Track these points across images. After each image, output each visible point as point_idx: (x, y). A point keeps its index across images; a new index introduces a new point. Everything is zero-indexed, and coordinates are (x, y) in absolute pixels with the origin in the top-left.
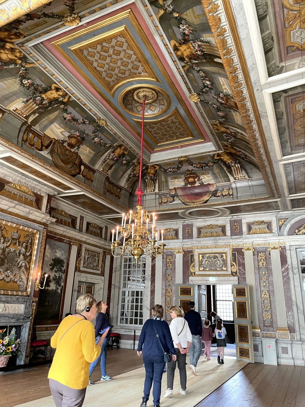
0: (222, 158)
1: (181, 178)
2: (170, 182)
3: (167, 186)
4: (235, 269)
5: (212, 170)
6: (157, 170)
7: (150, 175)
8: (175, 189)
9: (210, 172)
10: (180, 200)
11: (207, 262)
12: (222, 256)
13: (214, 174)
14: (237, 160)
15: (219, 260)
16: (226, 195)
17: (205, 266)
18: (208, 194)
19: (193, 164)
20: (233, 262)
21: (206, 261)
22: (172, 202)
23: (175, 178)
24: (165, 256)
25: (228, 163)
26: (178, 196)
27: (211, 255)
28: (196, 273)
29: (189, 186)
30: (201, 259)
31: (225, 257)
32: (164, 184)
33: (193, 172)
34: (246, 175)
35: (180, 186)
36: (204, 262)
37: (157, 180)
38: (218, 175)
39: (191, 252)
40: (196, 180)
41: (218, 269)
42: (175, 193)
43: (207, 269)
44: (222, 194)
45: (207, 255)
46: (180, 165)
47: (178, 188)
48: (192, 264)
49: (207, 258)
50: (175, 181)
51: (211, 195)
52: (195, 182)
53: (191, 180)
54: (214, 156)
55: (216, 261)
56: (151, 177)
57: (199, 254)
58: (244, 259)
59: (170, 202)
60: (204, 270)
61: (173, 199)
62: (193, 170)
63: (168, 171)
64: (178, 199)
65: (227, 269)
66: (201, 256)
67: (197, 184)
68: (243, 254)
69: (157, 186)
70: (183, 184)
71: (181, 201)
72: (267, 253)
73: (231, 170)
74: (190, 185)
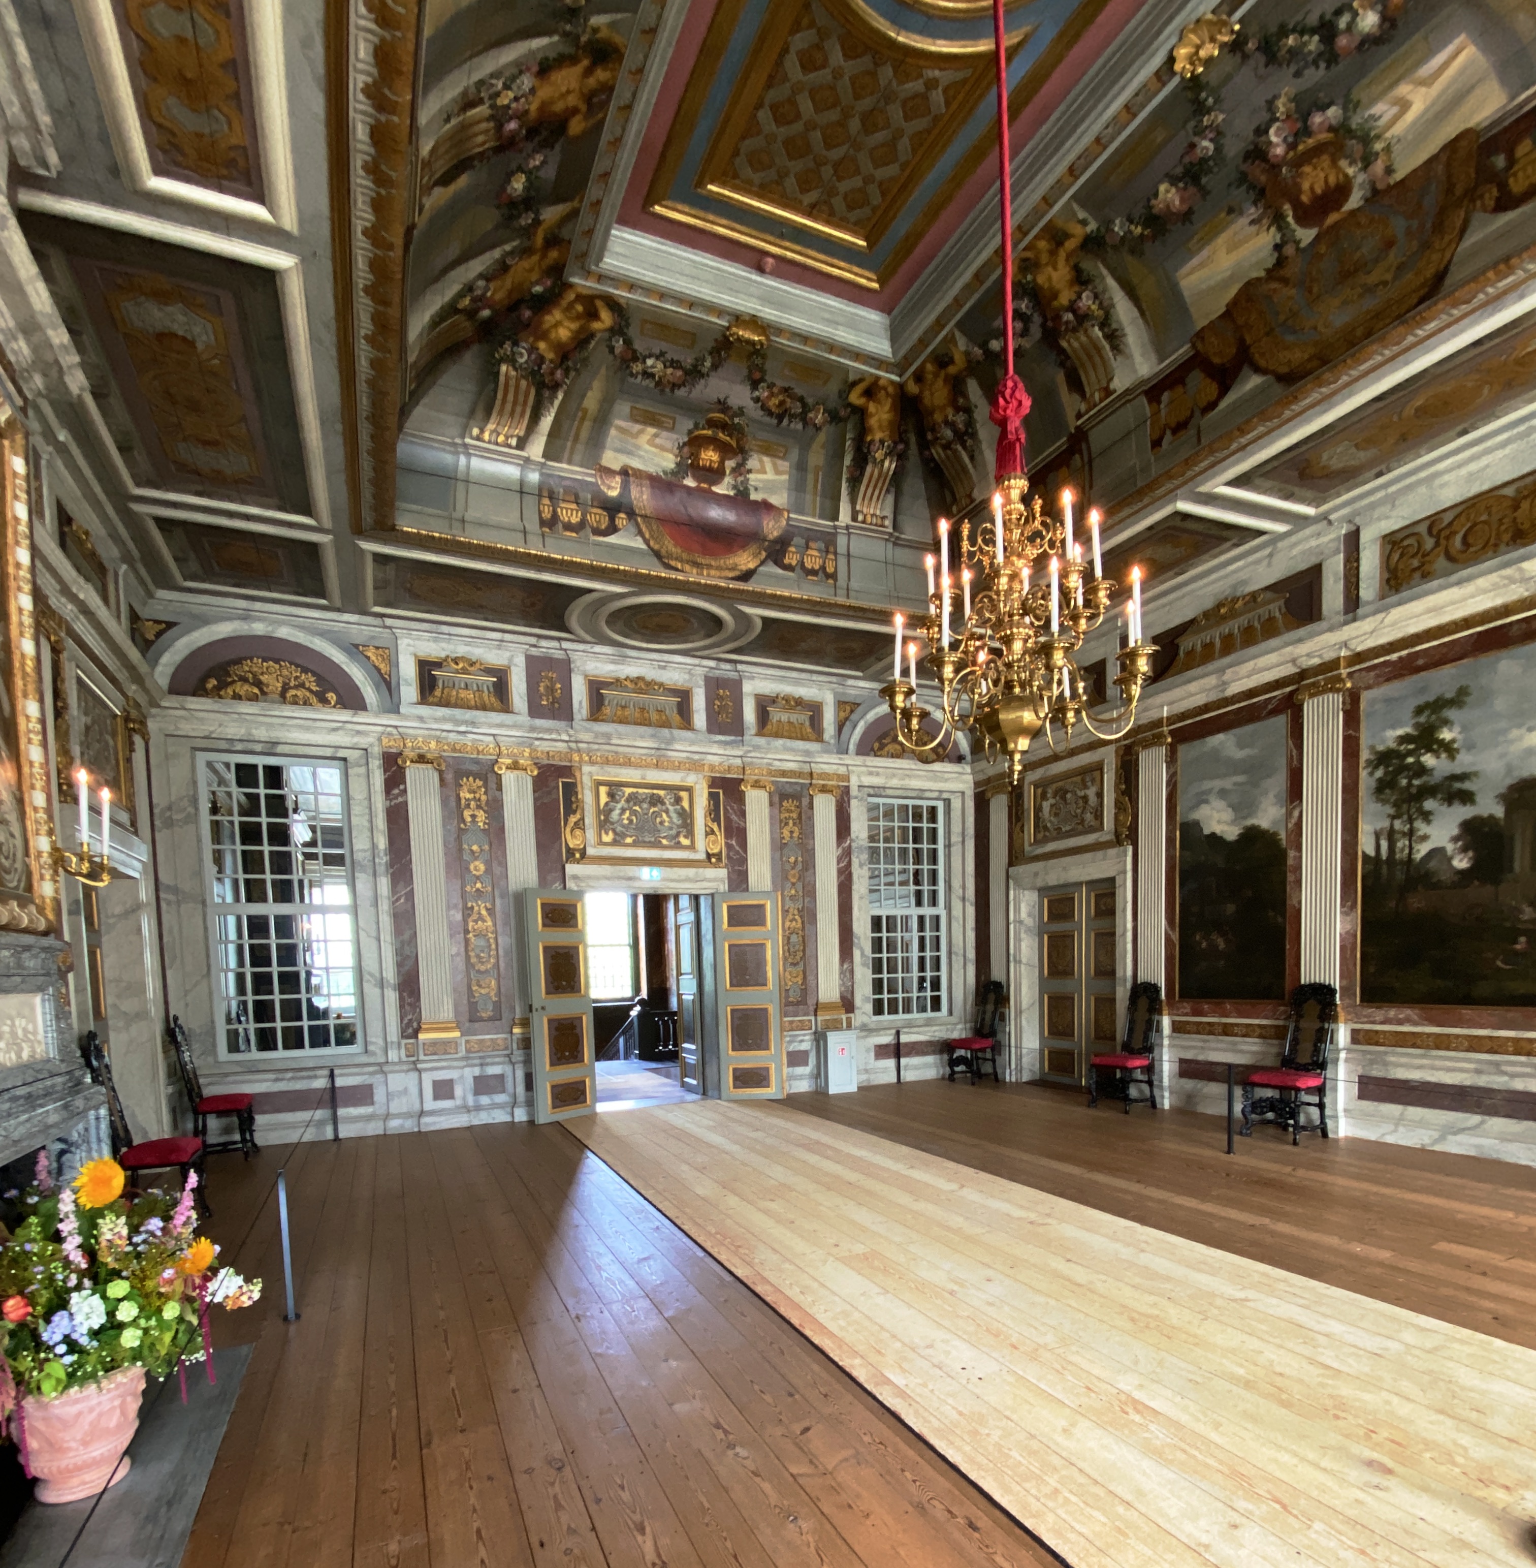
0: (872, 407)
1: (672, 429)
2: (621, 430)
3: (596, 443)
4: (719, 844)
5: (805, 448)
6: (592, 335)
7: (542, 345)
8: (625, 472)
9: (795, 454)
10: (640, 533)
11: (627, 814)
12: (678, 800)
13: (801, 467)
14: (901, 440)
15: (667, 812)
16: (813, 572)
17: (619, 829)
18: (753, 548)
19: (762, 380)
20: (713, 821)
21: (623, 811)
22: (606, 533)
23: (650, 420)
24: (449, 777)
25: (872, 441)
26: (631, 514)
27: (641, 791)
28: (590, 851)
29: (690, 482)
30: (607, 804)
31: (686, 804)
32: (587, 424)
33: (736, 420)
34: (891, 516)
35: (652, 470)
36: (615, 815)
37: (560, 396)
38: (810, 477)
39: (566, 771)
40: (730, 464)
41: (664, 842)
42: (620, 495)
43: (629, 840)
44: (803, 563)
45: (628, 791)
46: (708, 364)
47: (639, 474)
48: (573, 819)
49: (628, 801)
50: (641, 432)
51: (764, 554)
52: (716, 474)
53: (710, 456)
54: (854, 384)
55: (657, 814)
56: (542, 359)
57: (599, 783)
58: (743, 814)
59: (597, 532)
60: (615, 843)
61: (612, 519)
62: (741, 412)
63: (637, 367)
64: (633, 529)
65: (693, 842)
66: (603, 790)
67: (723, 489)
68: (740, 798)
69: (547, 422)
70: (667, 461)
71: (647, 542)
72: (805, 802)
73: (862, 474)
74: (695, 478)
